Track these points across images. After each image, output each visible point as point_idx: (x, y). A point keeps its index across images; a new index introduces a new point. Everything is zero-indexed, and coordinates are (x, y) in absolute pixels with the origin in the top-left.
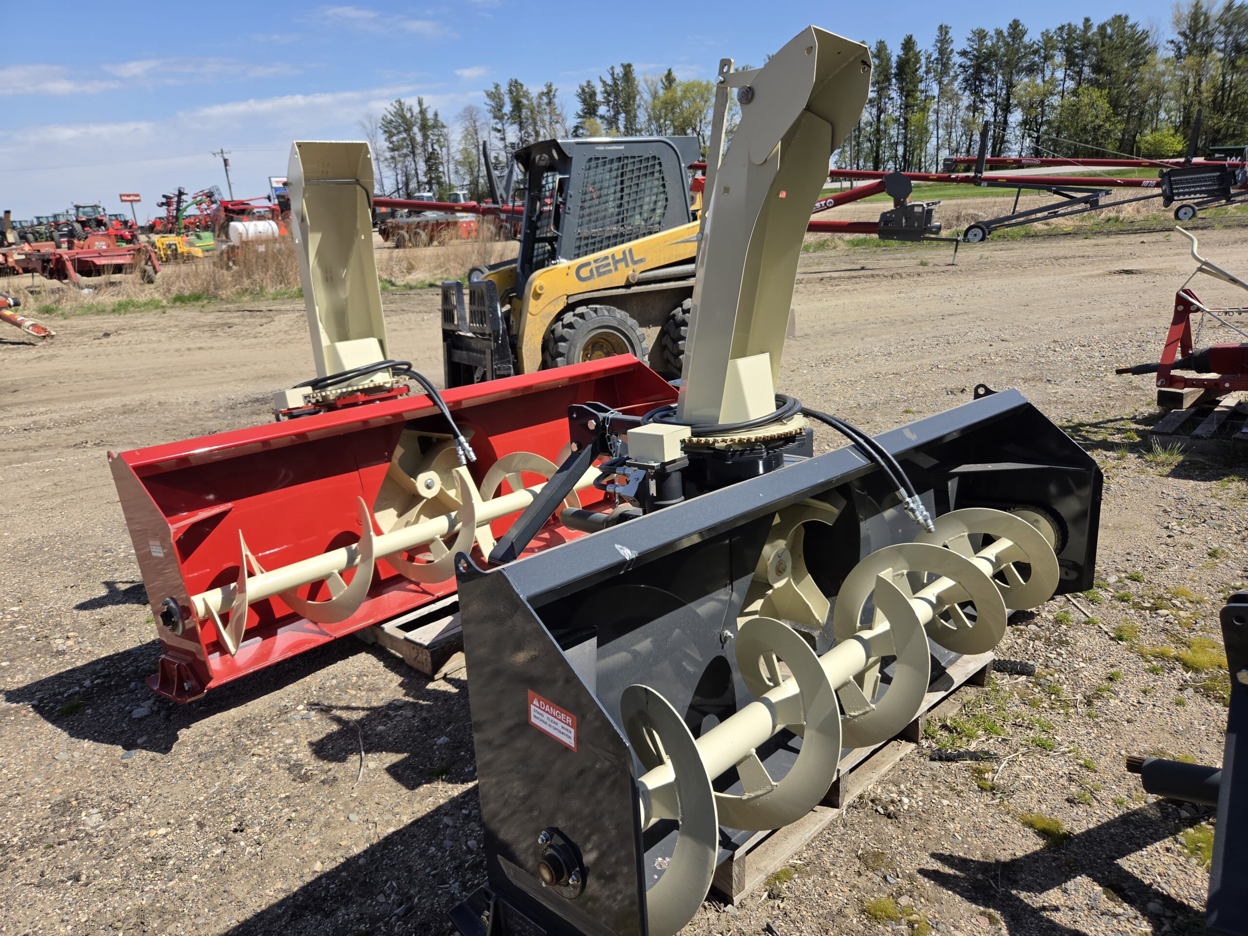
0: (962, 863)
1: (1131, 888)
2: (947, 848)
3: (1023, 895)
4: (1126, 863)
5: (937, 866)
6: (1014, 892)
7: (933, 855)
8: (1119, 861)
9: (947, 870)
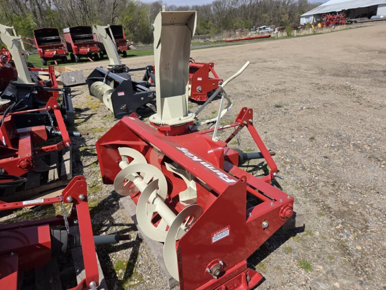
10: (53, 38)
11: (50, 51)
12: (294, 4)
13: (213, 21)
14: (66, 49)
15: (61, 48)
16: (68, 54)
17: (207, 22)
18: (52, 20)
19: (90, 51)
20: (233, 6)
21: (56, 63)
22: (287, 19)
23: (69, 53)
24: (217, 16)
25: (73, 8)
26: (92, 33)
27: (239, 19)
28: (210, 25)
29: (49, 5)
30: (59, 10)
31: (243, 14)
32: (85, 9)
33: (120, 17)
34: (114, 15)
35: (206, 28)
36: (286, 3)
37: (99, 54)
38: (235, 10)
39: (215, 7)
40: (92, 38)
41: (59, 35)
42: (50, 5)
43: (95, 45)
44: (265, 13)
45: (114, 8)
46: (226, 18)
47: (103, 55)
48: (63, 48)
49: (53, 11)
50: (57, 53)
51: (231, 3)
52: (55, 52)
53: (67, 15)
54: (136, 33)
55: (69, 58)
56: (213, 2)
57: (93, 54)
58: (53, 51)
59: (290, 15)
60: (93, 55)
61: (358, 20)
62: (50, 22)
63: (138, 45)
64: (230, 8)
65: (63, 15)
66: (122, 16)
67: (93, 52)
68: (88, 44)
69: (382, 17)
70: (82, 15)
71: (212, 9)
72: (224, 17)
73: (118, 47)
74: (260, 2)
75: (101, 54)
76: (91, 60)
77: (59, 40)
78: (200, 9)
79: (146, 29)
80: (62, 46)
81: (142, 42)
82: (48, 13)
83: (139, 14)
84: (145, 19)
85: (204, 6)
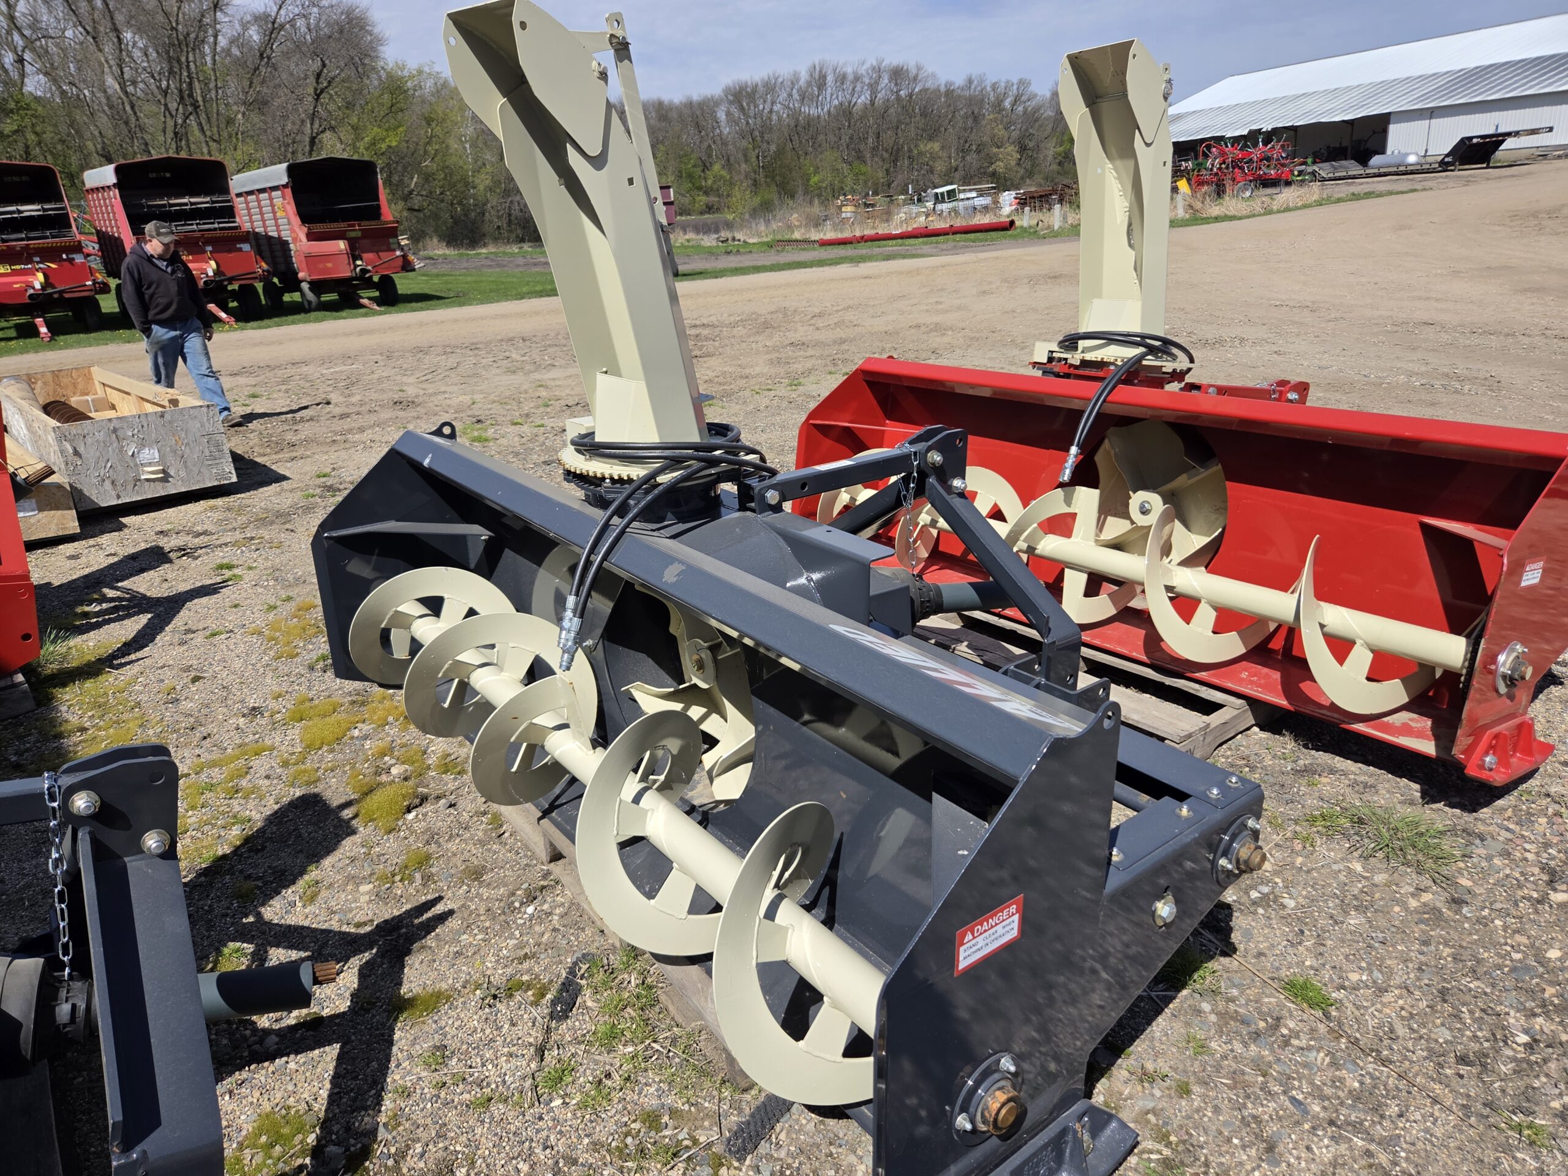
0: (430, 927)
1: (303, 1038)
2: (453, 923)
3: (367, 956)
4: (333, 1051)
5: (439, 909)
6: (374, 951)
7: (451, 913)
8: (337, 1046)
9: (429, 915)
10: (30, 209)
11: (15, 273)
12: (1037, 109)
13: (728, 165)
14: (96, 263)
15: (71, 261)
16: (104, 289)
17: (705, 167)
18: (31, 137)
19: (218, 272)
20: (805, 109)
21: (43, 330)
22: (1013, 163)
23: (113, 283)
24: (744, 143)
25: (131, 89)
26: (225, 190)
27: (829, 156)
28: (718, 178)
29: (15, 75)
30: (63, 93)
31: (845, 139)
32: (186, 97)
33: (345, 133)
34: (317, 122)
35: (700, 188)
36: (1007, 104)
37: (259, 286)
38: (811, 123)
39: (736, 113)
40: (229, 212)
41: (61, 200)
42: (23, 75)
43: (246, 247)
44: (931, 139)
45: (318, 96)
46: (780, 152)
47: (282, 291)
48: (79, 259)
49: (37, 99)
50: (47, 284)
51: (796, 96)
52: (38, 281)
53: (103, 120)
54: (416, 201)
55: (108, 304)
56: (727, 91)
57: (235, 286)
58: (32, 273)
59: (1023, 149)
60: (234, 295)
61: (1324, 169)
62: (21, 145)
63: (431, 253)
64: (795, 114)
65: (80, 117)
66: (355, 128)
67: (231, 280)
68: (208, 242)
69: (1412, 159)
70: (170, 123)
71: (722, 115)
72: (773, 148)
73: (355, 258)
74: (911, 95)
75: (269, 287)
76: (223, 315)
77: (61, 222)
78: (674, 115)
79: (460, 187)
80: (78, 248)
81: (442, 238)
82: (12, 105)
83: (429, 121)
84: (454, 145)
85: (690, 104)
